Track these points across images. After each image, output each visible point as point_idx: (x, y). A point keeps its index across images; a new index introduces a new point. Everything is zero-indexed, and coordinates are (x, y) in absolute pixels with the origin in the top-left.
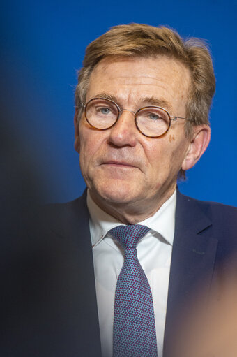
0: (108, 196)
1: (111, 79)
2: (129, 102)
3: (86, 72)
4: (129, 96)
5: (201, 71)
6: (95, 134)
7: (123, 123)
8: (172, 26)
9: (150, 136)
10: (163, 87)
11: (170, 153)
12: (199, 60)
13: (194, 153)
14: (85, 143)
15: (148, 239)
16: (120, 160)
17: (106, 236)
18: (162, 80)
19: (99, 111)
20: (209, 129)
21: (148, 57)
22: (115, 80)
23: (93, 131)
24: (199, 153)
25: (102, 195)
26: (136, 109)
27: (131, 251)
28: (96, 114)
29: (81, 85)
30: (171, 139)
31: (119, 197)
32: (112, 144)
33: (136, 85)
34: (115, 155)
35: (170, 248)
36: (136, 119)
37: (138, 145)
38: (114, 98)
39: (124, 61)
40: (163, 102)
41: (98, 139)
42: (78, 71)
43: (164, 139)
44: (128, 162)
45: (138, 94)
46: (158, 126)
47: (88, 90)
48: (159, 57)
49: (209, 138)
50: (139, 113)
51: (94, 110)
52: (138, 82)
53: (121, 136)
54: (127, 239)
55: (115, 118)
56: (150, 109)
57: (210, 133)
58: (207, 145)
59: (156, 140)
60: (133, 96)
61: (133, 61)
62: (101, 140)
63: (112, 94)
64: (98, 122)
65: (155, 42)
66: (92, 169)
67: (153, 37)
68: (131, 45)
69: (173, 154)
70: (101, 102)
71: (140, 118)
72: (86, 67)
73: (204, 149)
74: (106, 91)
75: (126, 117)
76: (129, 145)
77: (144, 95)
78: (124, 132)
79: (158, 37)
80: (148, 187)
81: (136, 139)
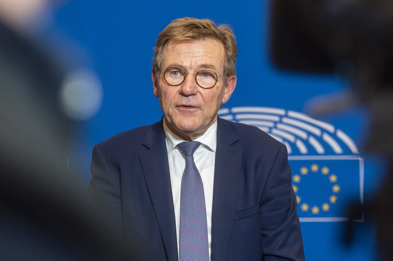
0: (182, 128)
1: (178, 54)
2: (191, 68)
3: (160, 49)
4: (191, 64)
5: (230, 44)
6: (171, 88)
7: (189, 81)
8: (210, 18)
9: (205, 87)
10: (211, 57)
11: (217, 96)
12: (229, 38)
13: (228, 92)
14: (165, 94)
15: (200, 149)
16: (188, 104)
17: (175, 148)
18: (209, 53)
19: (171, 73)
20: (236, 77)
21: (200, 40)
22: (181, 55)
23: (170, 87)
24: (231, 92)
25: (178, 127)
26: (195, 72)
27: (189, 158)
28: (170, 76)
29: (158, 58)
30: (218, 88)
31: (190, 128)
32: (182, 94)
33: (193, 57)
34: (185, 101)
35: (214, 154)
36: (196, 78)
37: (198, 94)
38: (182, 67)
39: (185, 43)
40: (212, 66)
41: (173, 92)
42: (154, 48)
43: (213, 88)
44: (193, 105)
45: (196, 63)
46: (209, 81)
47: (163, 60)
48: (206, 38)
49: (236, 83)
50: (198, 74)
51: (168, 73)
52: (195, 55)
53: (188, 90)
54: (187, 151)
55: (183, 77)
56: (204, 71)
57: (236, 80)
58: (235, 87)
59: (209, 90)
60: (193, 64)
61: (192, 43)
62: (175, 92)
63: (180, 64)
64: (172, 81)
65: (204, 31)
66: (171, 110)
67: (202, 28)
68: (190, 34)
69: (218, 97)
70: (173, 69)
71: (198, 77)
72: (160, 46)
73: (233, 89)
74: (176, 62)
75: (190, 77)
76: (193, 95)
77: (200, 63)
78: (191, 87)
79: (205, 27)
80: (206, 119)
81: (197, 90)
